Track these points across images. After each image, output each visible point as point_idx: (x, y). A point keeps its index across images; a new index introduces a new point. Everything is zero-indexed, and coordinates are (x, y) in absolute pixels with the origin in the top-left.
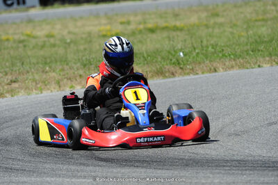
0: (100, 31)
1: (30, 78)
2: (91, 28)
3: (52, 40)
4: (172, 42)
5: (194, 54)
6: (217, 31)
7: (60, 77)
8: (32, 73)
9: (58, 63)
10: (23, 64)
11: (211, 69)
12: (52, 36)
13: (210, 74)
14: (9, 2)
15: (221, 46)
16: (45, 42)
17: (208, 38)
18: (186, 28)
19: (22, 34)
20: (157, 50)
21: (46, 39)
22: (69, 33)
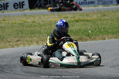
0: (55, 20)
1: (25, 39)
2: (51, 19)
3: (34, 24)
4: (86, 26)
5: (96, 32)
6: (105, 22)
7: (38, 40)
8: (26, 38)
9: (37, 34)
10: (22, 33)
11: (102, 38)
12: (35, 22)
13: (102, 41)
14: (16, 7)
15: (107, 29)
16: (31, 24)
17: (101, 25)
18: (92, 21)
19: (22, 21)
20: (80, 29)
21: (32, 23)
22: (42, 21)
